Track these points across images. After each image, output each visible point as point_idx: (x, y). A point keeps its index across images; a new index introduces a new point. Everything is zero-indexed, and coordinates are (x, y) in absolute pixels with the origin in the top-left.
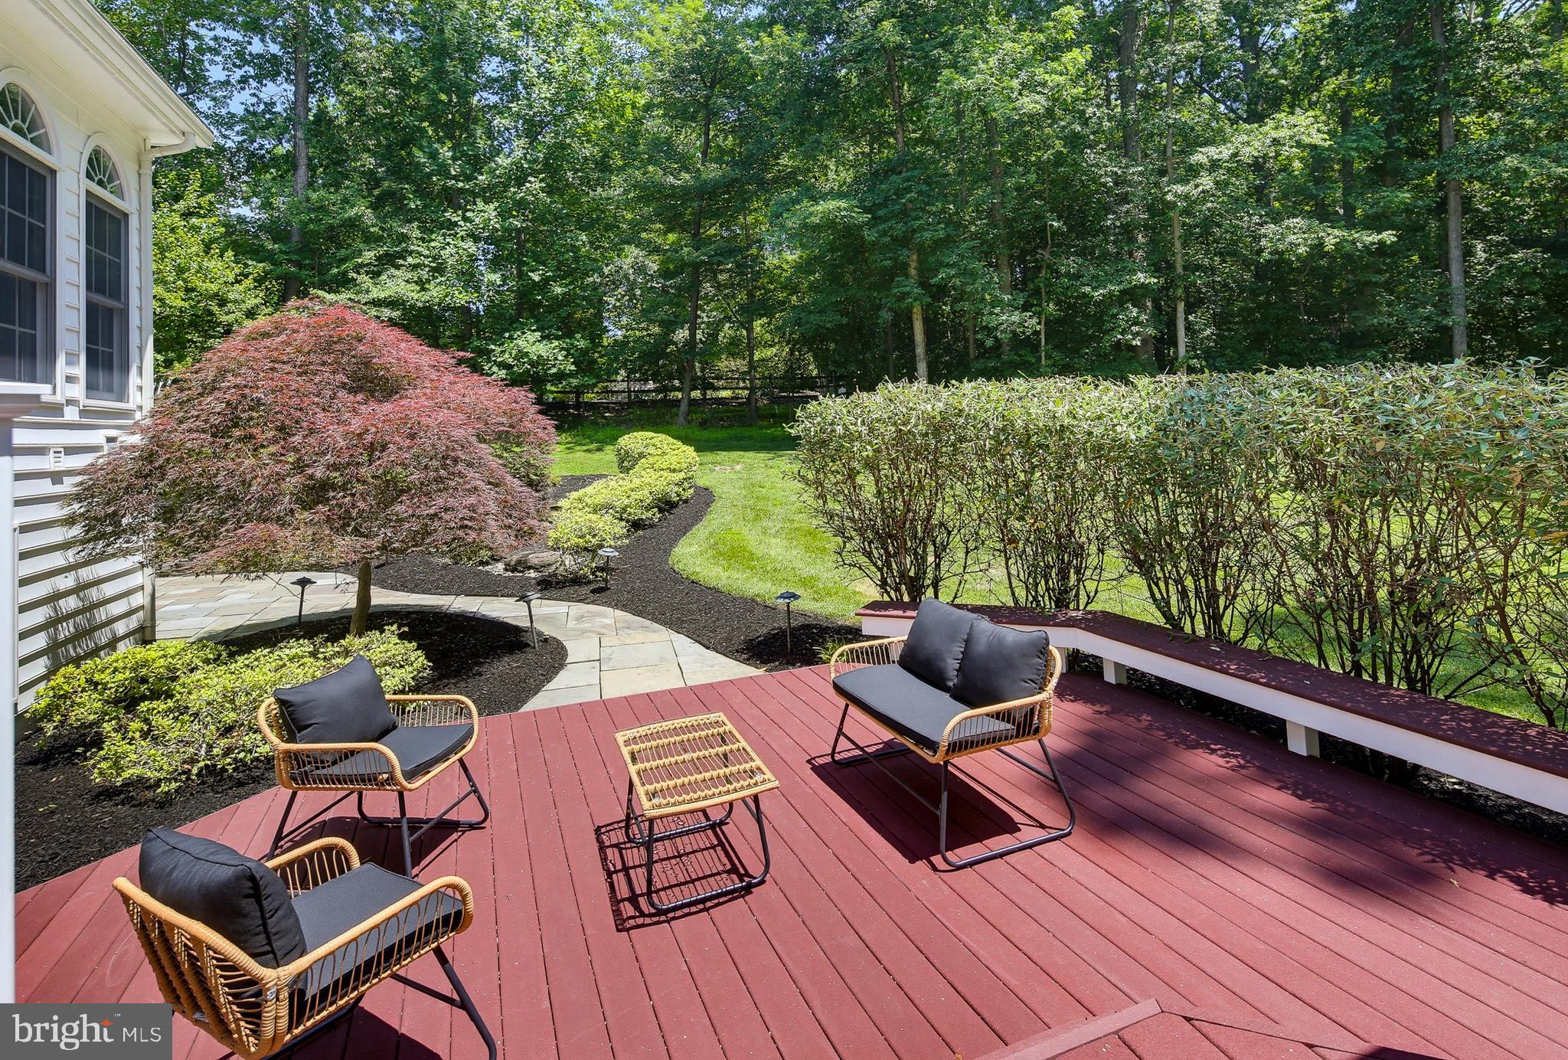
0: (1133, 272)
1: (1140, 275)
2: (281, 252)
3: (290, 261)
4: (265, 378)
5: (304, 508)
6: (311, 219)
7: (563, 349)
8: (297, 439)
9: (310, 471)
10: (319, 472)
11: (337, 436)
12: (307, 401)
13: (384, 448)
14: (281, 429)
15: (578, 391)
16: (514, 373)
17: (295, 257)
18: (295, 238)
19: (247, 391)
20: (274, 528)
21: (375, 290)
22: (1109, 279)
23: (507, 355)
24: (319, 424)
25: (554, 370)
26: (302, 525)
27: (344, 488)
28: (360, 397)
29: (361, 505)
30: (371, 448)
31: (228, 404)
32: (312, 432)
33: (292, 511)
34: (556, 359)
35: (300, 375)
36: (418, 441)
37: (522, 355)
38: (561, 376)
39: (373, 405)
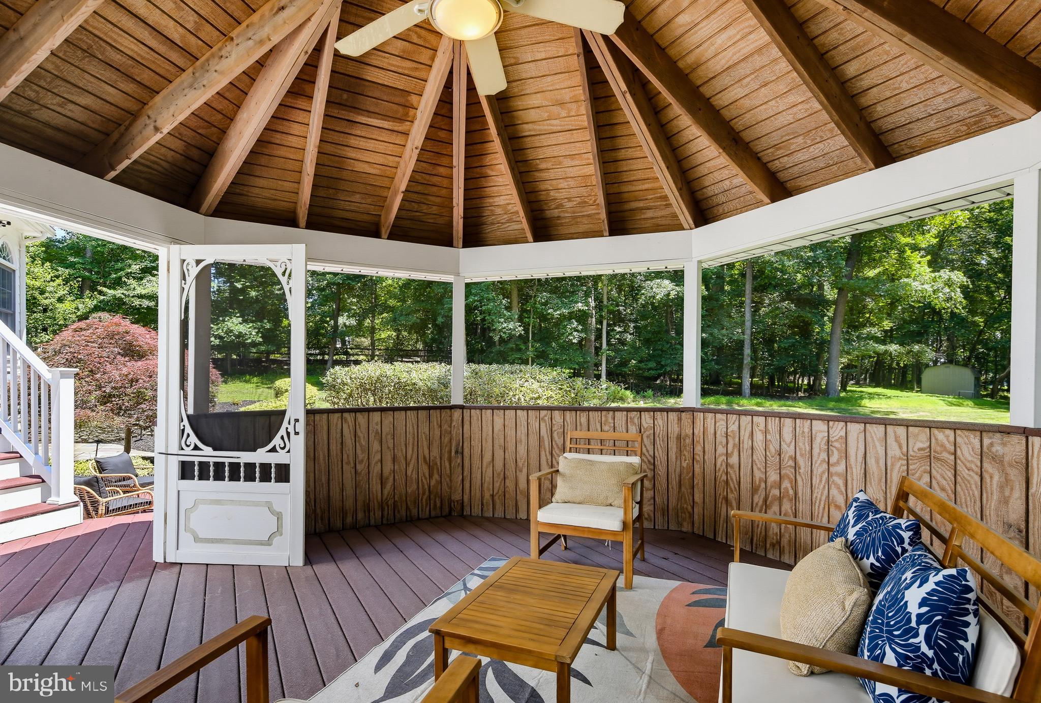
0: (577, 302)
1: (580, 304)
2: (79, 263)
3: (85, 269)
4: (83, 349)
5: (101, 405)
6: (98, 245)
7: (255, 328)
8: (98, 376)
9: (104, 389)
10: (108, 390)
11: (116, 374)
12: (102, 360)
13: (137, 381)
14: (91, 371)
15: (268, 353)
16: (224, 342)
17: (88, 267)
18: (89, 254)
19: (76, 355)
20: (88, 412)
21: (139, 289)
22: (565, 305)
23: (220, 331)
24: (108, 370)
25: (249, 341)
26: (100, 412)
27: (119, 396)
28: (127, 359)
29: (126, 404)
30: (132, 381)
31: (67, 359)
32: (104, 373)
33: (96, 406)
34: (251, 334)
35: (99, 348)
36: (153, 379)
37: (229, 331)
38: (254, 344)
39: (133, 362)
